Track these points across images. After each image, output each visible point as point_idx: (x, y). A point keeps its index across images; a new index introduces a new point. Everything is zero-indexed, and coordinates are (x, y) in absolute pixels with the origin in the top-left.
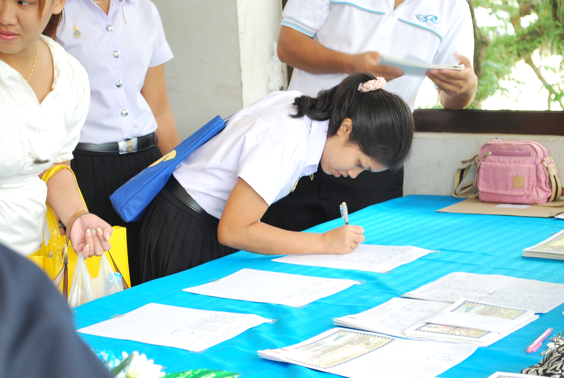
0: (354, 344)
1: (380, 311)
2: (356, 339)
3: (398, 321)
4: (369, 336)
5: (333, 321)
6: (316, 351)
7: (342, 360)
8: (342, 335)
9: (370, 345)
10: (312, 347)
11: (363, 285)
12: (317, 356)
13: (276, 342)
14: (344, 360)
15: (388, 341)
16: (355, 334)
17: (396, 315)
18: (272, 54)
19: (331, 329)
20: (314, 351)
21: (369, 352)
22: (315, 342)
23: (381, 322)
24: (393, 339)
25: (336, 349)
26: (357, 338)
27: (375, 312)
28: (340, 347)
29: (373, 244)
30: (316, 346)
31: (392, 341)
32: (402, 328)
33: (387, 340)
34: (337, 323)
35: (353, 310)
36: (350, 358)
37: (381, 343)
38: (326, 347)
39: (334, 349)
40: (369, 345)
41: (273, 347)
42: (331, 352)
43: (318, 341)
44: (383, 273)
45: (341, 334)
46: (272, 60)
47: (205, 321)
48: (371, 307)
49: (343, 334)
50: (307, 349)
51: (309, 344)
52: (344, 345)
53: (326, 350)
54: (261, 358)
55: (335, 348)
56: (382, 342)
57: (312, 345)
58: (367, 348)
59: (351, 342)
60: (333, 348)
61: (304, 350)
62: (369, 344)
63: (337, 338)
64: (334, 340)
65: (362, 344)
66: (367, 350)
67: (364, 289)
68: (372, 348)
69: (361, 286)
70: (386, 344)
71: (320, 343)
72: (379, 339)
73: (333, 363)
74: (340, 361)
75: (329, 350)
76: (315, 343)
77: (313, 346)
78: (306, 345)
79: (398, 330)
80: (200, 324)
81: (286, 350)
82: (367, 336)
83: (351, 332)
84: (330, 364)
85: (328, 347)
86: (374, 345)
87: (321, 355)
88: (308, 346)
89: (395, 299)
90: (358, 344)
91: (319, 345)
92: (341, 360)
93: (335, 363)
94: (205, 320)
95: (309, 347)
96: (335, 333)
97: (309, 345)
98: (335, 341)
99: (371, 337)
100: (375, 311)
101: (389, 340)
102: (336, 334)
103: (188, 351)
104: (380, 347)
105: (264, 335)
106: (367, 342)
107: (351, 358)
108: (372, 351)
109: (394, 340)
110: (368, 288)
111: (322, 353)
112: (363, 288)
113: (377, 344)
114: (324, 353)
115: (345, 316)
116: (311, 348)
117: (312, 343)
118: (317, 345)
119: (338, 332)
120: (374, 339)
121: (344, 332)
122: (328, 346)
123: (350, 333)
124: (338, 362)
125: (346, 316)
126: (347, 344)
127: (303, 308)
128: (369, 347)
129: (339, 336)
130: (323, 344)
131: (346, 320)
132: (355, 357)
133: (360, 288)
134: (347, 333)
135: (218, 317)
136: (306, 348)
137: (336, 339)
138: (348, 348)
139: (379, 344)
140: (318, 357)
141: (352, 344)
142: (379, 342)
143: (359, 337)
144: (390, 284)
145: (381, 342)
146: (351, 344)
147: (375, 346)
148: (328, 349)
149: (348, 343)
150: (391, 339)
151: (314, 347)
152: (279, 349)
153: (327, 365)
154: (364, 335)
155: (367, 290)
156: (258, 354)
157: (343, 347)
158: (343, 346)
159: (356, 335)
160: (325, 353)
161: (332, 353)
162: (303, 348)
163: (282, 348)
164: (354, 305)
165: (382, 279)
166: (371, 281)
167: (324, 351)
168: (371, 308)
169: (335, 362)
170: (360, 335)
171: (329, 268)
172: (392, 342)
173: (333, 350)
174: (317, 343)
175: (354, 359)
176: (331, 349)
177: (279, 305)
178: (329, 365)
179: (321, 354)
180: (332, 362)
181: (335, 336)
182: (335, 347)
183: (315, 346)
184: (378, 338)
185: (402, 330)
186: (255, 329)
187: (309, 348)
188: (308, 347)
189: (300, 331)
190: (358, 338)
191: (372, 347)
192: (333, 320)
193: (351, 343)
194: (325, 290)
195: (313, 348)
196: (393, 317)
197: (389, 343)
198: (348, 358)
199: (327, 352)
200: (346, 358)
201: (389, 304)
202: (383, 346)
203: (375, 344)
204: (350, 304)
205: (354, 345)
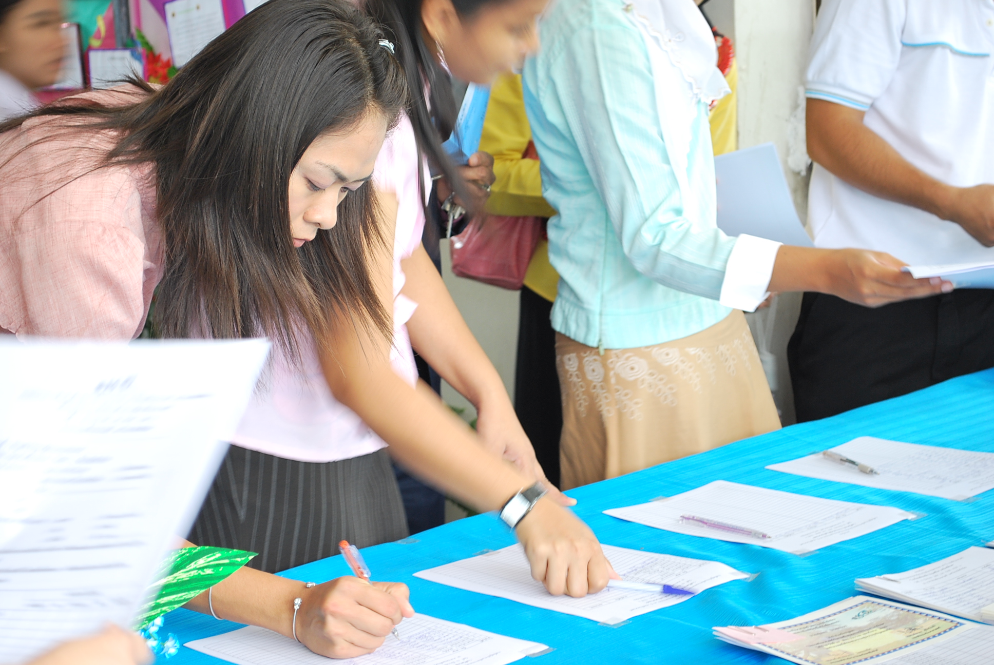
0: (888, 627)
1: (943, 569)
2: (892, 618)
3: (973, 590)
4: (917, 615)
5: (855, 584)
6: (818, 635)
7: (862, 655)
8: (868, 610)
9: (916, 631)
10: (812, 627)
11: (921, 521)
12: (818, 644)
13: (749, 614)
14: (865, 654)
15: (949, 627)
16: (892, 610)
17: (971, 579)
18: (795, 107)
19: (851, 597)
20: (815, 635)
21: (912, 644)
22: (818, 620)
23: (942, 590)
24: (958, 623)
25: (854, 634)
26: (895, 618)
27: (933, 572)
28: (861, 630)
29: (948, 447)
30: (820, 627)
31: (956, 627)
32: (978, 604)
33: (948, 625)
34: (861, 588)
35: (894, 565)
36: (876, 653)
37: (936, 629)
38: (837, 630)
39: (851, 635)
40: (914, 632)
41: (743, 622)
42: (844, 638)
43: (824, 618)
44: (960, 499)
45: (866, 608)
46: (795, 116)
47: (633, 571)
48: (928, 561)
49: (870, 608)
50: (803, 631)
51: (807, 623)
52: (870, 629)
53: (836, 636)
54: (718, 640)
55: (852, 633)
56: (938, 628)
57: (813, 624)
58: (910, 636)
59: (883, 624)
60: (850, 632)
61: (797, 631)
62: (915, 629)
63: (859, 615)
64: (853, 618)
65: (902, 629)
66: (910, 640)
67: (920, 528)
68: (918, 636)
69: (916, 521)
70: (945, 632)
71: (827, 622)
72: (935, 622)
73: (844, 660)
74: (857, 656)
75: (842, 636)
76: (819, 622)
77: (814, 627)
78: (801, 624)
79: (971, 607)
80: (624, 575)
81: (765, 630)
82: (914, 614)
83: (885, 605)
84: (839, 661)
85: (840, 629)
86: (924, 632)
87: (825, 644)
88: (805, 626)
89: (974, 551)
90: (894, 628)
91: (826, 625)
92: (860, 654)
93: (847, 659)
94: (634, 569)
95: (807, 627)
96: (857, 606)
97: (808, 625)
98: (854, 620)
99: (920, 616)
100: (934, 569)
101: (952, 625)
102: (858, 608)
103: (596, 622)
104: (934, 636)
105: (731, 602)
106: (910, 626)
107: (878, 652)
108: (917, 642)
109: (961, 624)
110: (927, 527)
111: (828, 640)
112: (920, 526)
113: (928, 631)
114: (831, 640)
115: (877, 576)
116: (810, 629)
117: (813, 621)
118: (820, 625)
119: (862, 604)
120: (925, 621)
121: (873, 605)
122: (840, 627)
123: (884, 608)
124: (854, 657)
125: (880, 577)
126: (875, 627)
127: (808, 555)
128: (914, 634)
129: (863, 612)
130: (832, 624)
131: (877, 582)
132: (885, 650)
133: (914, 525)
134: (878, 606)
135: (656, 564)
136: (800, 629)
137: (857, 617)
138: (876, 634)
139: (933, 630)
140: (819, 647)
141: (884, 627)
142: (933, 626)
143: (898, 615)
144: (967, 521)
145: (936, 627)
146: (882, 628)
147: (925, 634)
148: (840, 634)
149: (877, 626)
150: (955, 623)
151: (816, 628)
152: (753, 627)
153: (832, 661)
154: (907, 613)
155: (926, 529)
156: (714, 633)
157: (867, 632)
158: (868, 630)
159: (894, 612)
160: (834, 640)
161: (846, 641)
162: (796, 628)
163: (759, 625)
164: (899, 555)
165: (955, 510)
166: (934, 514)
167: (832, 637)
168: (929, 563)
169: (849, 657)
170: (901, 612)
171: (863, 487)
172: (957, 629)
173: (848, 636)
174: (822, 621)
175: (883, 654)
176: (845, 635)
177: (764, 549)
178: (837, 662)
179: (826, 642)
180: (843, 657)
181: (855, 612)
182: (852, 631)
183: (818, 626)
184: (932, 619)
185: (978, 606)
186: (716, 589)
187: (807, 629)
188: (804, 628)
189: (794, 597)
190: (897, 617)
191: (919, 634)
192: (855, 582)
193: (882, 626)
194: (852, 525)
195: (813, 629)
196: (964, 582)
197: (951, 629)
198: (873, 651)
199: (838, 639)
200: (869, 652)
201: (961, 558)
202: (940, 634)
203: (925, 630)
204: (892, 554)
205: (887, 630)
